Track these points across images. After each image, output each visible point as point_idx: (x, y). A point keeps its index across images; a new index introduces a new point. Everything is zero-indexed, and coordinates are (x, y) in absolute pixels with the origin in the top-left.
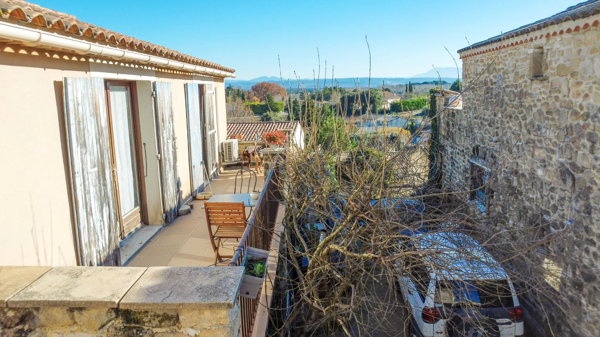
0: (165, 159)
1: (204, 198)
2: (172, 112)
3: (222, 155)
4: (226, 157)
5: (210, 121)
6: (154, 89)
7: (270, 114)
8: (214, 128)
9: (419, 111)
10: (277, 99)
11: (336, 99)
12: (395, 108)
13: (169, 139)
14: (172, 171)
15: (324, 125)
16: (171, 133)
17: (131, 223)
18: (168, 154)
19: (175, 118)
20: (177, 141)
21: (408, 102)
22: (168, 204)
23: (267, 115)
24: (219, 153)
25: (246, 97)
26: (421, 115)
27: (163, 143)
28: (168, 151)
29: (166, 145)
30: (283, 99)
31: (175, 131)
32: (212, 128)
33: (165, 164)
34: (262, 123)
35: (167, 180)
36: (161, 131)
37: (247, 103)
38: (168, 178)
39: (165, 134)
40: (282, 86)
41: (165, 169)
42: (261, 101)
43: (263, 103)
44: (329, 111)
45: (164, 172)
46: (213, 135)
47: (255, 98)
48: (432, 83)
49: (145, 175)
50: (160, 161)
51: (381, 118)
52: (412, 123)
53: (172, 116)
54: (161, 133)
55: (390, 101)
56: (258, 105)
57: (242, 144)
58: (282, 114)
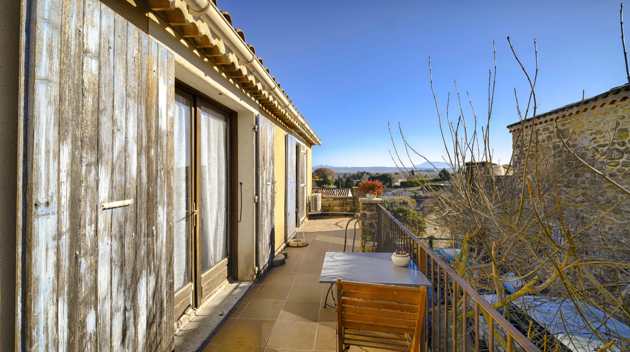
0: (263, 202)
1: (296, 246)
2: (273, 155)
3: (309, 205)
4: (312, 207)
5: (302, 175)
6: (257, 123)
7: (326, 186)
8: (304, 183)
10: (330, 178)
11: (366, 179)
12: (403, 185)
13: (269, 181)
14: (269, 216)
16: (271, 176)
17: (214, 280)
18: (267, 197)
19: (275, 161)
20: (276, 185)
21: (412, 182)
22: (263, 254)
23: (324, 186)
24: (307, 204)
27: (262, 183)
28: (267, 194)
29: (265, 187)
30: (333, 178)
31: (275, 175)
32: (303, 182)
33: (263, 208)
35: (263, 226)
36: (260, 170)
38: (265, 224)
39: (264, 176)
40: (333, 170)
41: (262, 214)
42: (320, 179)
45: (260, 217)
46: (303, 188)
47: (316, 177)
49: (239, 220)
50: (257, 204)
51: (395, 191)
52: (416, 194)
53: (273, 158)
54: (260, 172)
55: (400, 181)
56: (318, 181)
57: (324, 198)
58: (332, 186)
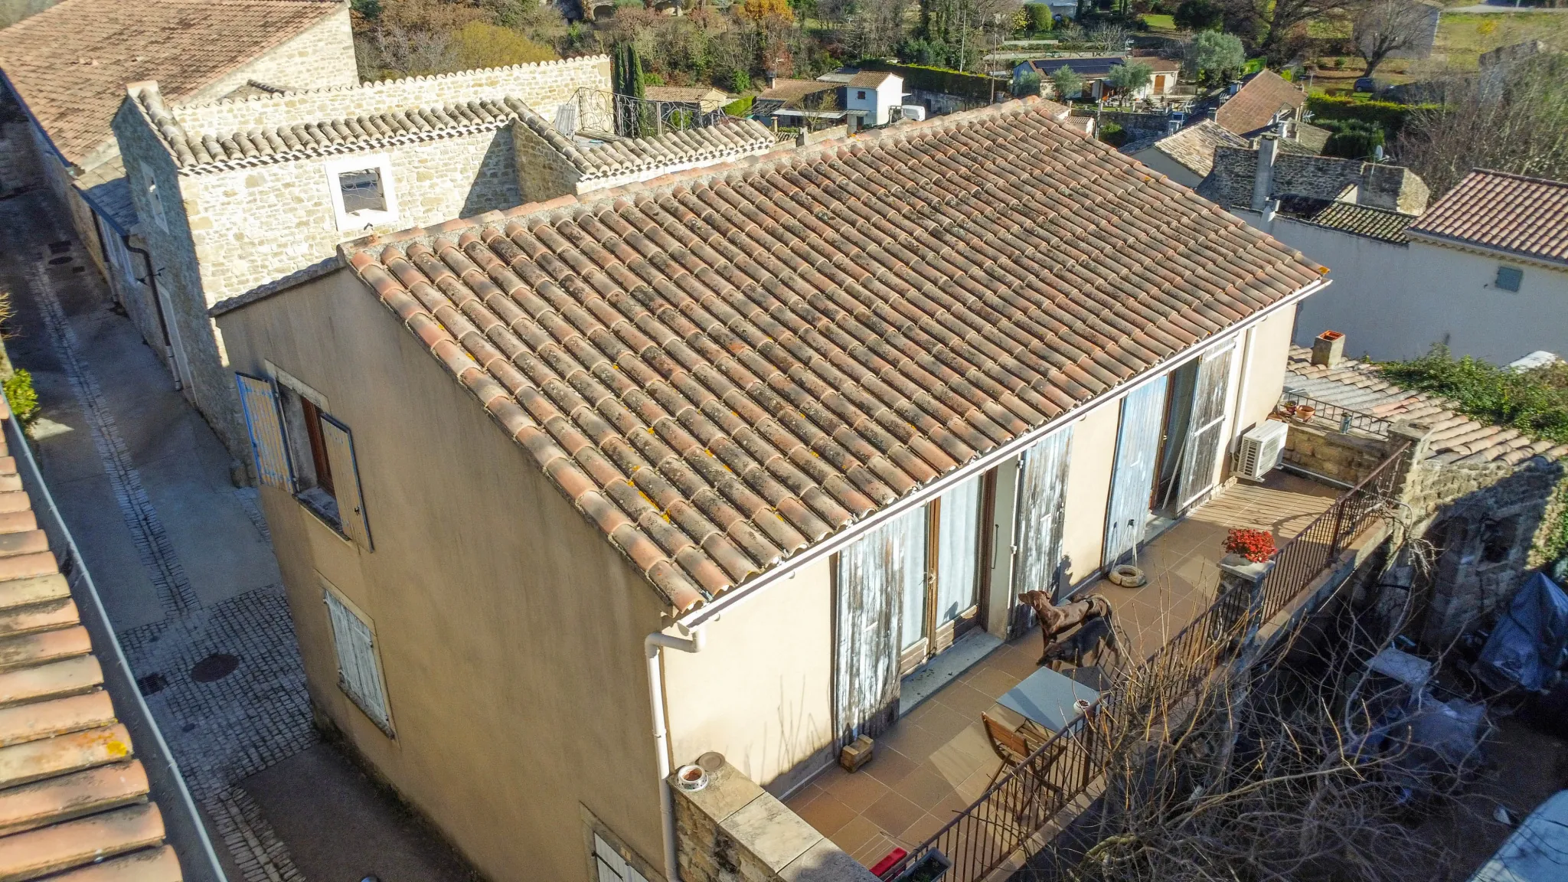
0: (1028, 549)
2: (1065, 468)
3: (1234, 458)
5: (1206, 409)
6: (1023, 458)
8: (1219, 415)
24: (1229, 454)
27: (1026, 529)
29: (1033, 529)
32: (1212, 418)
33: (1027, 557)
36: (1023, 514)
38: (1030, 574)
39: (1034, 513)
45: (1020, 570)
49: (993, 566)
50: (1016, 556)
53: (1062, 474)
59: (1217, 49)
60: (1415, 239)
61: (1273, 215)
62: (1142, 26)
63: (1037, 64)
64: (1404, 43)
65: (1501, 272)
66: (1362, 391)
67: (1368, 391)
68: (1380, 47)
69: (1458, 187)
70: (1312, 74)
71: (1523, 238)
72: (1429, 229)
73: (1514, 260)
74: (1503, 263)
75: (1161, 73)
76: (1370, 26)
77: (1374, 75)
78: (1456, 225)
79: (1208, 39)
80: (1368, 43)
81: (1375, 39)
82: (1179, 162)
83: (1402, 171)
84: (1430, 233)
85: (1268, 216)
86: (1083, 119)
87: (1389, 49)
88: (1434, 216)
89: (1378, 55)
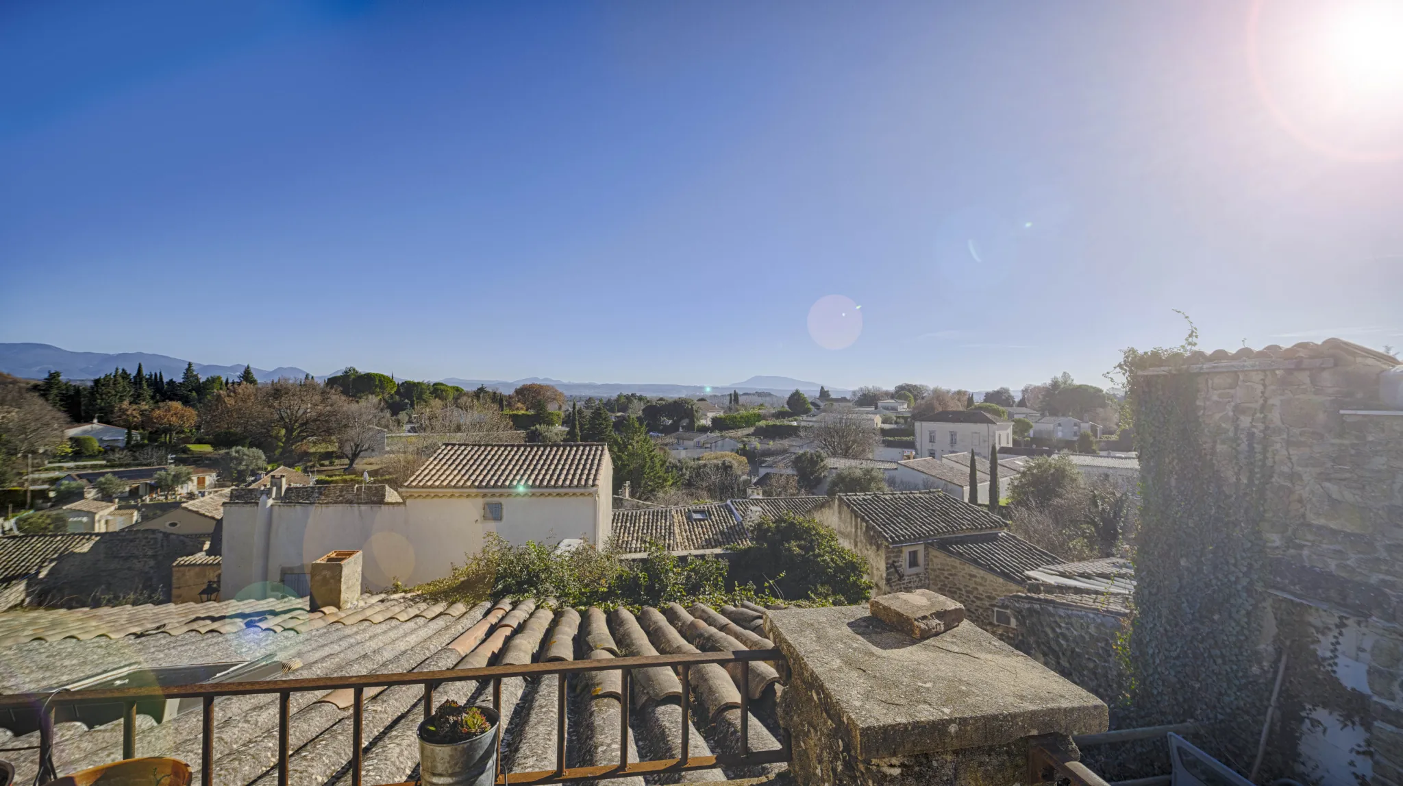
7: (541, 428)
9: (752, 430)
10: (551, 408)
11: (636, 411)
12: (718, 424)
15: (630, 447)
21: (735, 417)
23: (537, 429)
25: (505, 403)
26: (753, 434)
30: (560, 408)
34: (529, 446)
37: (507, 411)
40: (560, 391)
42: (527, 410)
43: (532, 412)
44: (637, 425)
47: (519, 405)
48: (754, 394)
51: (702, 438)
52: (745, 445)
55: (711, 415)
56: (523, 414)
58: (559, 428)
59: (245, 457)
60: (411, 496)
61: (270, 502)
62: (185, 451)
63: (80, 476)
64: (369, 448)
65: (488, 506)
66: (411, 624)
67: (421, 621)
68: (355, 451)
69: (435, 455)
70: (316, 469)
71: (495, 478)
72: (421, 484)
73: (493, 495)
74: (488, 500)
75: (201, 475)
76: (347, 440)
77: (354, 466)
78: (442, 478)
79: (237, 452)
80: (348, 449)
81: (351, 447)
82: (206, 516)
83: (384, 487)
84: (423, 487)
85: (266, 503)
86: (129, 511)
87: (360, 451)
88: (423, 476)
89: (355, 455)
